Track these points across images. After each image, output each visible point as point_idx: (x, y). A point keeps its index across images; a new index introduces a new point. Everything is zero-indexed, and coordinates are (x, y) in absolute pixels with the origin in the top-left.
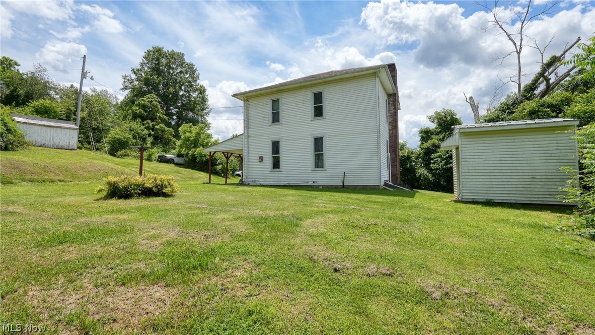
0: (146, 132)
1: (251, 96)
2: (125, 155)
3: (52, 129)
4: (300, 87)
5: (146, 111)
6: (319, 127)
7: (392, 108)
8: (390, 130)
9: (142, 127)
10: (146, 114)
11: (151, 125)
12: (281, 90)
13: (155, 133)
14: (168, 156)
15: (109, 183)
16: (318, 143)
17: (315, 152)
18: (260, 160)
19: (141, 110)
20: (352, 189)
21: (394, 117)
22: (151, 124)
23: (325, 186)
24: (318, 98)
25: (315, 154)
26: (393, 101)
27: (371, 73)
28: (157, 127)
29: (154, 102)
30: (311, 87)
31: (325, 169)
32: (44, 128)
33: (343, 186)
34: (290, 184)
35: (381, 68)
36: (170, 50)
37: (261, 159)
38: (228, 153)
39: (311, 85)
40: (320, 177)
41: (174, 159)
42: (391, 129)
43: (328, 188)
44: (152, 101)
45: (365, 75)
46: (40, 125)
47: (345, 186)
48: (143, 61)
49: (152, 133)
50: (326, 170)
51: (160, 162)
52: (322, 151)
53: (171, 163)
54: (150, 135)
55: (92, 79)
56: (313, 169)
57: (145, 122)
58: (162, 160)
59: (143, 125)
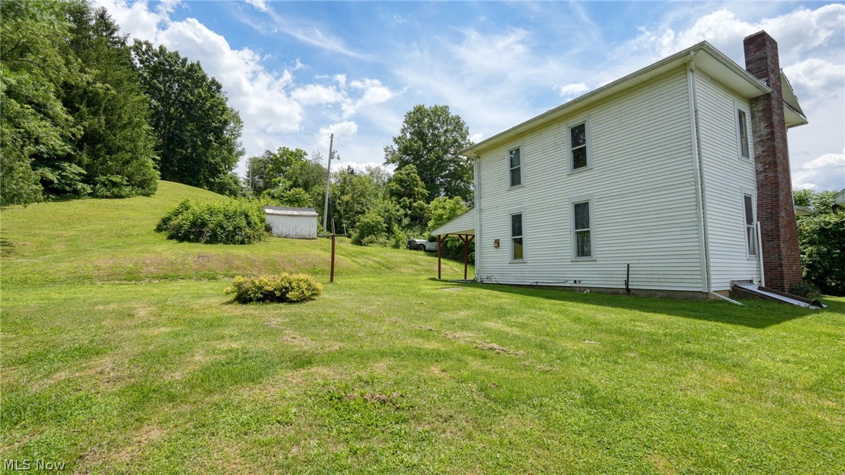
0: (402, 211)
1: (483, 149)
2: (371, 242)
3: (295, 218)
4: (550, 121)
5: (403, 187)
6: (581, 186)
7: (763, 125)
8: (758, 173)
9: (398, 206)
10: (403, 190)
11: (408, 203)
12: (522, 133)
13: (412, 212)
14: (419, 241)
15: (239, 286)
16: (581, 212)
17: (576, 229)
18: (496, 245)
19: (397, 185)
20: (644, 297)
21: (770, 143)
22: (408, 201)
23: (595, 290)
24: (578, 134)
25: (578, 233)
26: (764, 110)
27: (677, 68)
28: (415, 204)
29: (412, 174)
30: (566, 118)
31: (594, 258)
32: (289, 218)
33: (628, 290)
34: (539, 284)
35: (692, 53)
36: (433, 106)
37: (497, 243)
38: (467, 236)
39: (565, 115)
40: (588, 274)
41: (425, 244)
42: (761, 169)
43: (600, 293)
44: (409, 173)
45: (664, 73)
46: (285, 215)
47: (632, 291)
48: (404, 126)
49: (409, 212)
50: (596, 261)
51: (410, 249)
52: (588, 227)
53: (421, 250)
54: (406, 215)
55: (339, 159)
56: (573, 259)
57: (402, 200)
58: (413, 246)
59: (399, 203)
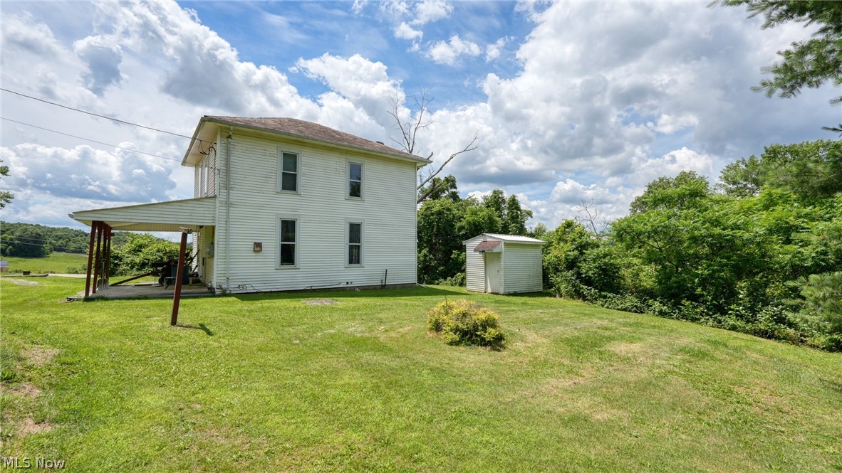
16: (355, 231)
18: (257, 248)
23: (363, 287)
25: (350, 244)
31: (363, 266)
33: (384, 286)
34: (313, 288)
40: (357, 276)
43: (366, 289)
